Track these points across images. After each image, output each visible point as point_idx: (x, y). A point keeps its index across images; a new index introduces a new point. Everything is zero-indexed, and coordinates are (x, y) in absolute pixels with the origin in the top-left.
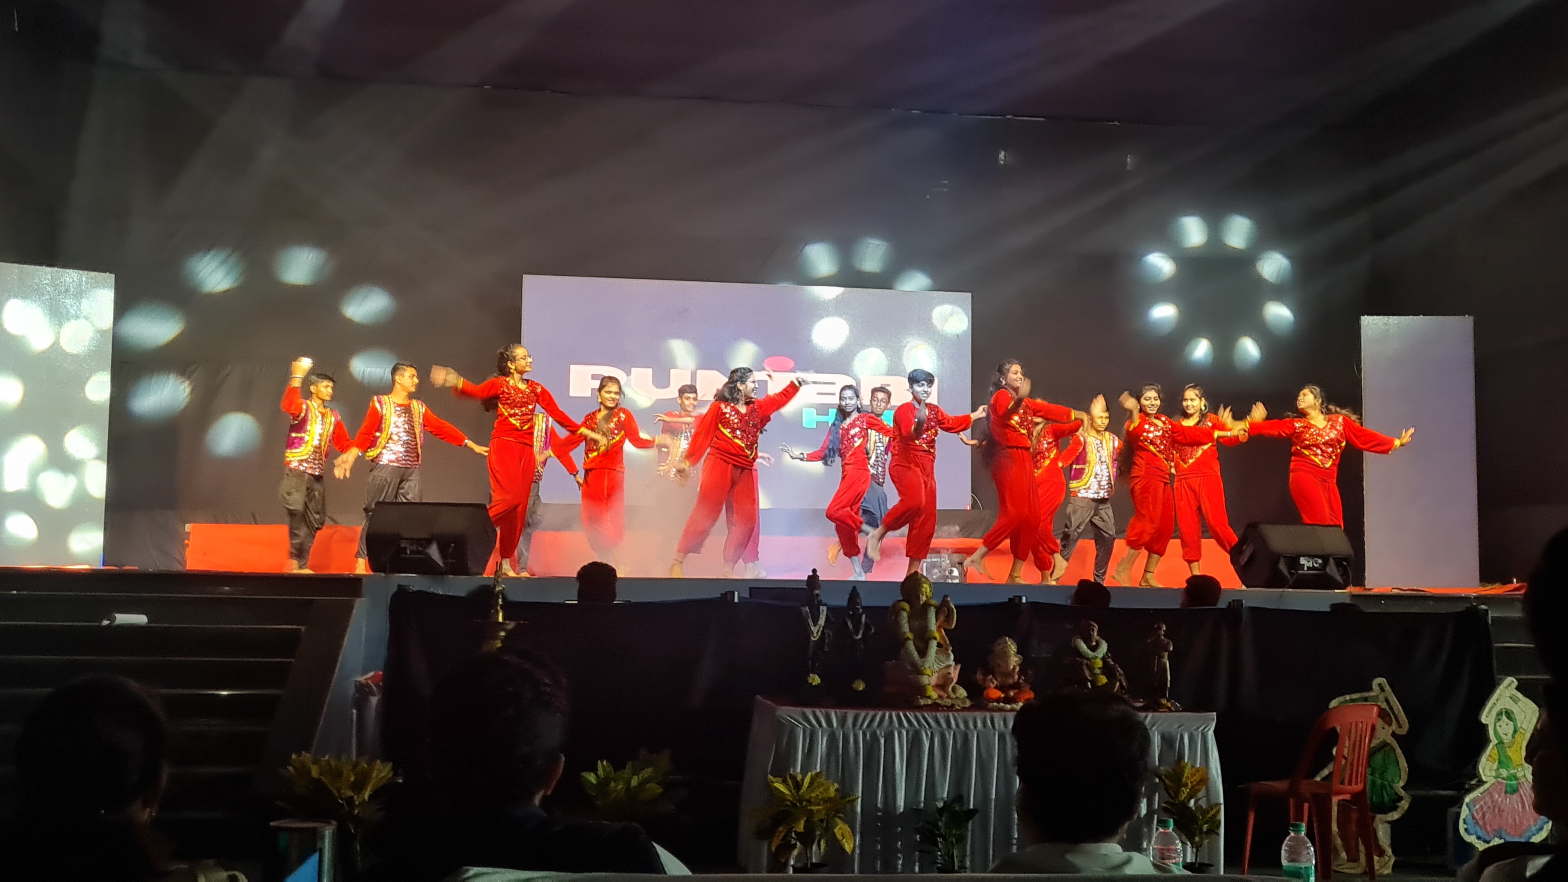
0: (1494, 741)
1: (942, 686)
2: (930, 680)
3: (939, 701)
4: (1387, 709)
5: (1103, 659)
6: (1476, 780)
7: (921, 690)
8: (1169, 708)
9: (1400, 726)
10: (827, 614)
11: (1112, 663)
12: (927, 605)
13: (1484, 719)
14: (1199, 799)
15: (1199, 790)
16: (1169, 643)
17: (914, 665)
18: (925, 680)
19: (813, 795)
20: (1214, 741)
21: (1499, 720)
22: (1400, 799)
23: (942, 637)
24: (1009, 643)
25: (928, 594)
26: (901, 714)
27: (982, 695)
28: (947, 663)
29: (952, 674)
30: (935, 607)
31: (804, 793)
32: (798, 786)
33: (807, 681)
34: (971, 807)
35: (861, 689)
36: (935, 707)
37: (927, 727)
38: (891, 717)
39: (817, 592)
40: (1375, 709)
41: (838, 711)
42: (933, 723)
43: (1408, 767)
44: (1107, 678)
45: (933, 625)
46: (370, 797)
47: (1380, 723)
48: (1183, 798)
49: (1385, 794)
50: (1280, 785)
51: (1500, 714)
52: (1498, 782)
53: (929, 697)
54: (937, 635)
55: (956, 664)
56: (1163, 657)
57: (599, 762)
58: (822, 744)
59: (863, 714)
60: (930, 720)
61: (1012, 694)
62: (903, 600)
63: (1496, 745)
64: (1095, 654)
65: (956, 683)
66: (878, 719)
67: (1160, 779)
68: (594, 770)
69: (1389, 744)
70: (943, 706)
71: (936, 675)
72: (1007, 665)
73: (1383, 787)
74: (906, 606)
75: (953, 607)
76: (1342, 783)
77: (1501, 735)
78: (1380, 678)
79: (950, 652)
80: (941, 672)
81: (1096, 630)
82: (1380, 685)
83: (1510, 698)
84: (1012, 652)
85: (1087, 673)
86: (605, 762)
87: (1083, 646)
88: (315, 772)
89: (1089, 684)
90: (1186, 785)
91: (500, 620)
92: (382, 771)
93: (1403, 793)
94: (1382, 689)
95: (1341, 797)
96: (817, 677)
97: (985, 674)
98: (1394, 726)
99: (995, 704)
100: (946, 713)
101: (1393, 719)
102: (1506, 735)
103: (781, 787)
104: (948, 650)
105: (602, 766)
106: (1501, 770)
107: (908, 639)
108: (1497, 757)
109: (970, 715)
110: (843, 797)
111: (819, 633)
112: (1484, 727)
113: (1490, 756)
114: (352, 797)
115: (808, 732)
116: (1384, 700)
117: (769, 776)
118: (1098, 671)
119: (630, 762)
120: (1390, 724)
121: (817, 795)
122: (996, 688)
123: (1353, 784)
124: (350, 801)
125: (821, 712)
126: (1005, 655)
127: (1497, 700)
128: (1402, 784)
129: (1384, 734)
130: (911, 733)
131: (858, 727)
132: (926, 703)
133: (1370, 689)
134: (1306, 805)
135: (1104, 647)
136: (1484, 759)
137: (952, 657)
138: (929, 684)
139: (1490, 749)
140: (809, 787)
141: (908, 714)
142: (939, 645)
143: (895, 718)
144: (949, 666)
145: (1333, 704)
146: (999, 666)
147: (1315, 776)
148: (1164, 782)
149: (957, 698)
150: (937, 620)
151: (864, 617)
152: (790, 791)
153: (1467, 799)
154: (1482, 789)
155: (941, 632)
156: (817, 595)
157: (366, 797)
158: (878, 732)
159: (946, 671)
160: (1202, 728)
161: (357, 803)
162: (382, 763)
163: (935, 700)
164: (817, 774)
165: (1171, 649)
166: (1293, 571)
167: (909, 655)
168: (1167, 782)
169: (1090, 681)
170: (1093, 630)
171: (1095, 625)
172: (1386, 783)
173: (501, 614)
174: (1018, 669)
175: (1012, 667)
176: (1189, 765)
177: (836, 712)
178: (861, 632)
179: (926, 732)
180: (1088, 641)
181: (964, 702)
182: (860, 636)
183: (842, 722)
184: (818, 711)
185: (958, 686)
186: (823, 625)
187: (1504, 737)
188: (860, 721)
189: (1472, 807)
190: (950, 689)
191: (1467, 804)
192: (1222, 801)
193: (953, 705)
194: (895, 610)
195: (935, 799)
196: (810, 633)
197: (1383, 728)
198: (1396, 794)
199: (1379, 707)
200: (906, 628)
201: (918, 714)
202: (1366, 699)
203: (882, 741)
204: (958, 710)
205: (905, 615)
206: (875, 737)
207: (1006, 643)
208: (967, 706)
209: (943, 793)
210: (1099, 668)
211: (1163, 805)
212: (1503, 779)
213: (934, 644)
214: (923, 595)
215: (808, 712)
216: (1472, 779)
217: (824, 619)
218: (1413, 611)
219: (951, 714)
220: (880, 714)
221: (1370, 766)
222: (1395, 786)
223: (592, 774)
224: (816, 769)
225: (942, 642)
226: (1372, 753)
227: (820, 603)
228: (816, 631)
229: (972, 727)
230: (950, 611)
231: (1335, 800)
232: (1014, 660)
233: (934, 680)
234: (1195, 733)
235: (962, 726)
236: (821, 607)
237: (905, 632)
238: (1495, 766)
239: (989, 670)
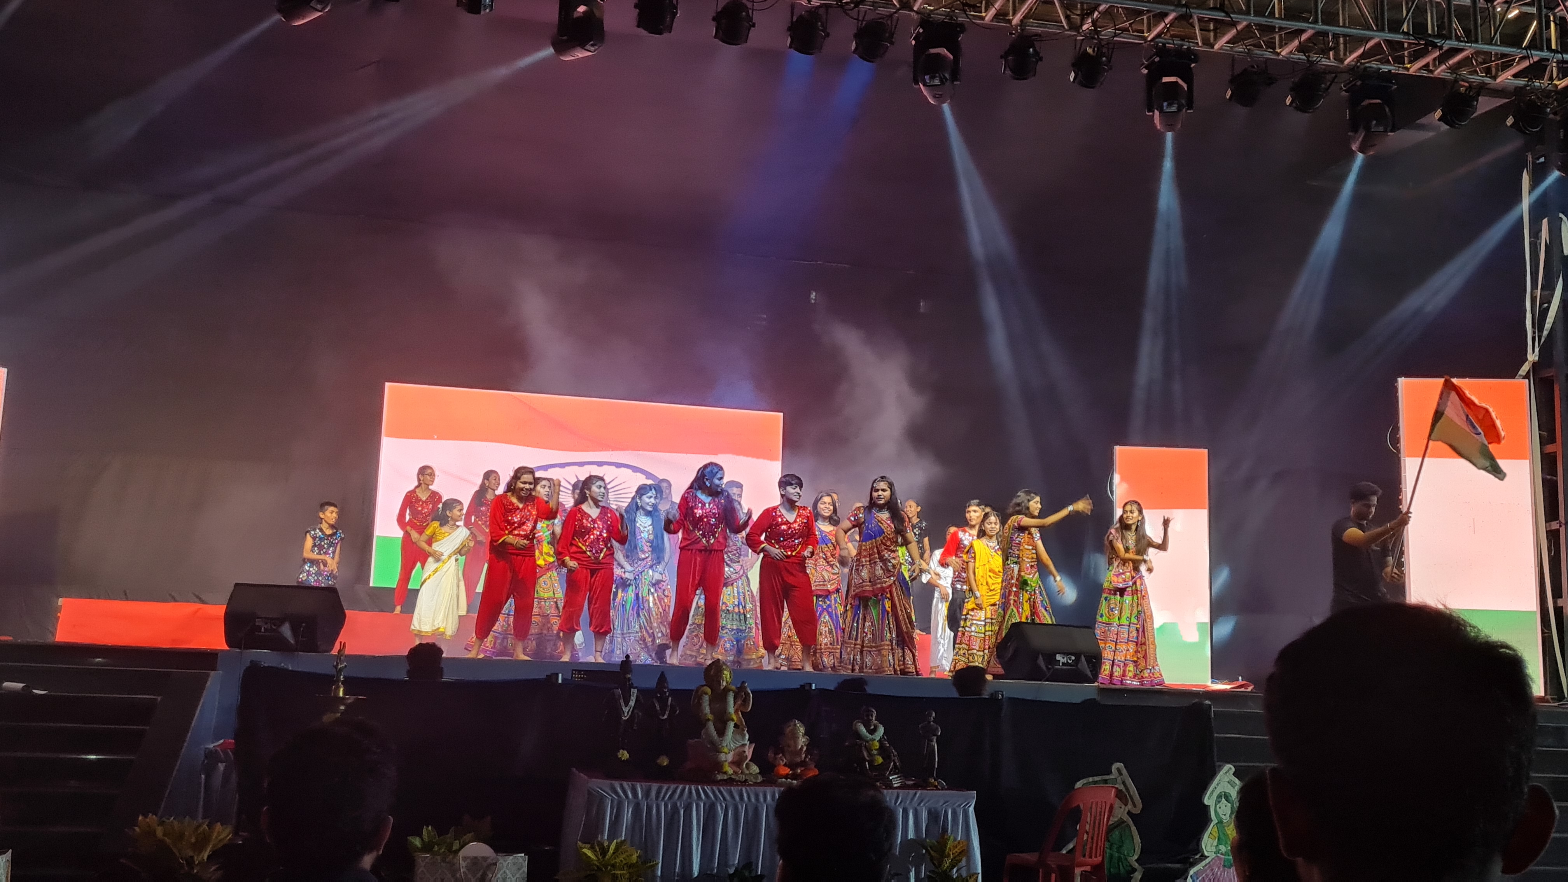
0: (1215, 820)
1: (737, 762)
2: (727, 757)
3: (733, 777)
4: (1124, 790)
5: (880, 741)
6: (1199, 855)
7: (718, 766)
8: (936, 786)
9: (1135, 805)
10: (637, 696)
11: (888, 745)
12: (726, 690)
13: (1206, 801)
14: (961, 868)
15: (960, 861)
16: (937, 728)
17: (713, 743)
18: (722, 757)
19: (618, 860)
20: (974, 816)
21: (1219, 802)
22: (1134, 870)
23: (738, 717)
24: (798, 725)
25: (728, 680)
26: (700, 787)
27: (773, 771)
28: (743, 743)
29: (747, 752)
30: (734, 692)
31: (609, 859)
32: (604, 851)
33: (617, 756)
34: (759, 873)
35: (665, 764)
36: (730, 782)
37: (722, 799)
38: (690, 790)
39: (629, 676)
40: (1114, 790)
41: (642, 784)
42: (728, 797)
43: (1141, 843)
44: (883, 758)
45: (731, 709)
46: (209, 857)
47: (1118, 803)
48: (945, 868)
49: (1121, 867)
50: (1030, 857)
51: (1219, 797)
52: (1217, 856)
53: (725, 773)
54: (735, 718)
55: (750, 743)
56: (932, 741)
57: (425, 827)
58: (628, 812)
59: (665, 787)
60: (725, 793)
61: (799, 771)
62: (705, 685)
63: (1217, 824)
64: (873, 736)
65: (750, 761)
66: (679, 791)
67: (927, 850)
68: (420, 835)
69: (1126, 822)
70: (737, 781)
71: (732, 753)
72: (796, 744)
73: (1119, 859)
74: (709, 690)
75: (750, 692)
76: (1084, 856)
77: (1221, 815)
78: (1118, 763)
79: (746, 732)
80: (737, 750)
81: (874, 715)
82: (1119, 770)
83: (1228, 782)
84: (801, 734)
85: (865, 754)
86: (430, 828)
87: (863, 730)
88: (159, 832)
89: (867, 763)
90: (949, 855)
91: (341, 694)
92: (222, 833)
93: (1136, 865)
94: (1120, 774)
95: (1083, 869)
96: (626, 752)
97: (776, 754)
98: (1130, 806)
99: (784, 780)
100: (740, 788)
101: (1129, 800)
102: (1225, 815)
103: (589, 853)
104: (744, 731)
105: (427, 831)
106: (1220, 846)
107: (709, 720)
108: (1217, 835)
109: (760, 789)
110: (645, 863)
111: (630, 713)
112: (1206, 808)
113: (1211, 833)
114: (192, 857)
115: (616, 802)
116: (1121, 782)
117: (579, 842)
118: (875, 752)
119: (453, 828)
120: (1126, 805)
121: (621, 861)
122: (785, 765)
123: (1093, 857)
124: (190, 861)
125: (628, 785)
126: (795, 737)
127: (1218, 785)
128: (1136, 857)
129: (1121, 812)
130: (707, 805)
131: (660, 799)
132: (722, 778)
133: (1110, 772)
134: (1053, 875)
135: (881, 730)
136: (1206, 836)
137: (747, 737)
138: (726, 761)
139: (1212, 828)
140: (614, 853)
141: (706, 788)
142: (736, 726)
143: (694, 792)
144: (744, 745)
145: (1079, 785)
146: (789, 746)
147: (1061, 849)
148: (930, 854)
149: (751, 774)
150: (735, 704)
151: (670, 699)
152: (597, 857)
153: (1191, 872)
154: (1204, 863)
155: (739, 715)
156: (629, 678)
157: (205, 858)
158: (678, 804)
159: (741, 750)
160: (964, 805)
161: (197, 862)
162: (222, 825)
163: (730, 775)
164: (623, 842)
165: (939, 733)
166: (1050, 666)
167: (708, 735)
168: (932, 852)
169: (868, 761)
170: (872, 716)
171: (874, 711)
172: (1122, 856)
173: (342, 689)
174: (805, 749)
175: (800, 747)
176: (952, 837)
177: (641, 785)
178: (667, 713)
179: (721, 804)
180: (867, 726)
181: (756, 778)
182: (666, 717)
183: (647, 794)
184: (625, 784)
185: (751, 763)
186: (633, 705)
187: (1223, 817)
188: (662, 794)
189: (1195, 878)
190: (744, 766)
191: (1191, 876)
192: (980, 871)
193: (746, 781)
194: (697, 694)
195: (727, 865)
196: (620, 712)
197: (1121, 808)
198: (1131, 866)
199: (1117, 788)
200: (707, 710)
201: (715, 788)
202: (1106, 782)
203: (682, 812)
204: (750, 785)
205: (706, 698)
206: (675, 810)
207: (795, 725)
208: (758, 781)
209: (734, 860)
210: (876, 750)
211: (928, 873)
212: (1222, 854)
213: (731, 725)
214: (723, 681)
215: (617, 784)
216: (1196, 854)
217: (634, 700)
218: (1150, 704)
219: (744, 789)
220: (681, 787)
221: (1109, 841)
222: (1129, 859)
223: (418, 838)
224: (621, 836)
225: (738, 723)
226: (1110, 829)
227: (632, 686)
228: (626, 711)
229: (762, 799)
230: (747, 694)
231: (1078, 871)
232: (802, 741)
233: (730, 757)
234: (958, 809)
235: (753, 800)
236: (632, 689)
237: (707, 714)
238: (1215, 843)
239: (780, 750)
